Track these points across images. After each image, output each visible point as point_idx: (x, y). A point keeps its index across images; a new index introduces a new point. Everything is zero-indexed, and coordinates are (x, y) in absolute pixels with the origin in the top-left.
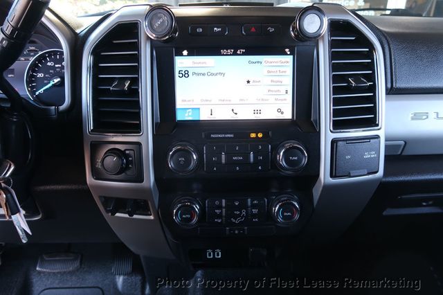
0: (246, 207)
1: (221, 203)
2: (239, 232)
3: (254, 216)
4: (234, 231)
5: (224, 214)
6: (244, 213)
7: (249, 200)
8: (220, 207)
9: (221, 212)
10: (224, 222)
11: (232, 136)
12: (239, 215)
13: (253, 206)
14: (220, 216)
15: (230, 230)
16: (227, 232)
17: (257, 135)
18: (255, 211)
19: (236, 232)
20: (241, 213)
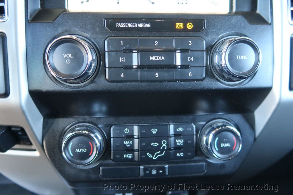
0: (168, 137)
1: (132, 131)
2: (158, 172)
3: (178, 148)
4: (151, 172)
5: (136, 147)
6: (164, 145)
7: (172, 127)
8: (130, 137)
9: (132, 145)
10: (136, 159)
11: (148, 25)
12: (157, 149)
13: (177, 135)
14: (131, 150)
15: (145, 170)
16: (142, 173)
17: (185, 26)
18: (180, 142)
19: (154, 172)
20: (161, 145)
